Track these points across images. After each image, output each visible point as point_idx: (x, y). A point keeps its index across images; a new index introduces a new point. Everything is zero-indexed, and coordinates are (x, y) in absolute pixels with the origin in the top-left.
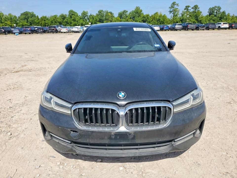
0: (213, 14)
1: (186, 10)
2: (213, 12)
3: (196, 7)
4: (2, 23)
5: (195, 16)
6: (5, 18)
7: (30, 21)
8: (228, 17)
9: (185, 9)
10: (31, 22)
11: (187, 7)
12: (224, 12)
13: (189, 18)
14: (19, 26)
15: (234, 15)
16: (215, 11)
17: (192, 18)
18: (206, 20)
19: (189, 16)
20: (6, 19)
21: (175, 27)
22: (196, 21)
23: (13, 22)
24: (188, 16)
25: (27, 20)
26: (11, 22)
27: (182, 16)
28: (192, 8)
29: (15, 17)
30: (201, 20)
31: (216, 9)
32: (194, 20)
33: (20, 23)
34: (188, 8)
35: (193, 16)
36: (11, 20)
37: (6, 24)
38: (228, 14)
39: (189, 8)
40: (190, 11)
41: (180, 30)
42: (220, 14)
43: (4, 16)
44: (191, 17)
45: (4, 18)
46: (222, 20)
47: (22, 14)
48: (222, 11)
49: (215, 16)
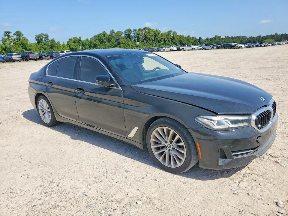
0: (41, 42)
1: (7, 37)
2: (41, 39)
3: (18, 33)
5: (21, 44)
8: (58, 45)
9: (5, 35)
11: (7, 33)
12: (53, 40)
13: (15, 47)
15: (63, 43)
16: (43, 39)
17: (18, 47)
18: (36, 48)
19: (14, 44)
21: (12, 58)
22: (24, 50)
24: (12, 44)
27: (4, 43)
28: (15, 34)
30: (30, 49)
31: (44, 36)
32: (22, 49)
34: (9, 34)
35: (19, 44)
38: (58, 42)
39: (11, 35)
40: (12, 38)
41: (20, 61)
42: (50, 42)
44: (16, 45)
46: (53, 48)
48: (51, 39)
49: (45, 44)
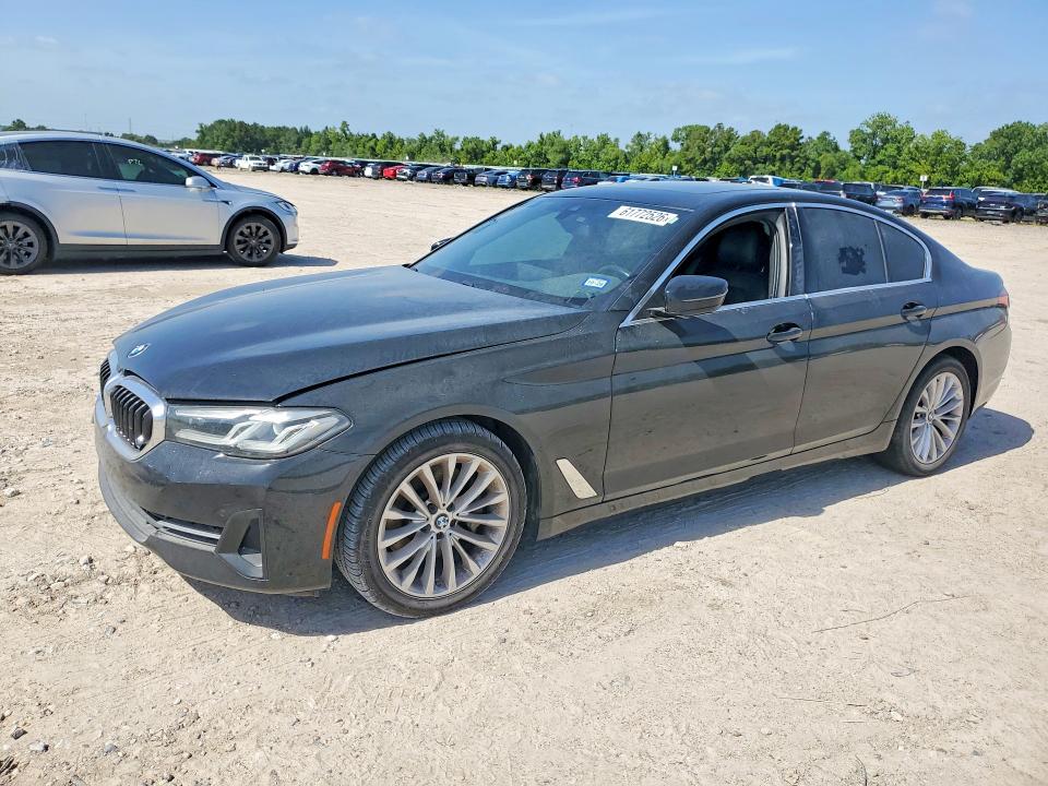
4: (895, 168)
6: (917, 148)
7: (1020, 166)
10: (1022, 170)
14: (961, 183)
20: (920, 153)
23: (943, 166)
25: (1008, 161)
26: (933, 166)
29: (960, 145)
33: (968, 172)
36: (934, 158)
37: (911, 172)
43: (914, 141)
45: (912, 150)
47: (996, 135)
